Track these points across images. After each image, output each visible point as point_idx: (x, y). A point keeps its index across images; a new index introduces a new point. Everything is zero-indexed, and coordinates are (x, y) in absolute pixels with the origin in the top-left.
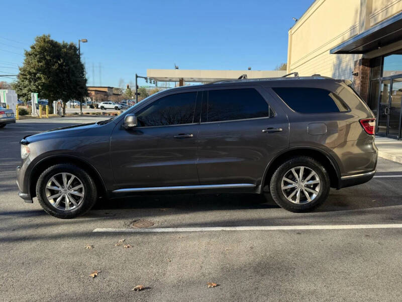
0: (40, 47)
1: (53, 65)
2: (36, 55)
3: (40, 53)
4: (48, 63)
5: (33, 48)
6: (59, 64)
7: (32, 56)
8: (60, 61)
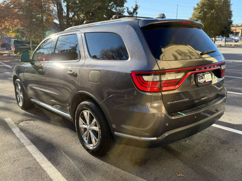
0: (202, 3)
1: (208, 14)
2: (199, 9)
3: (201, 7)
4: (205, 13)
5: (198, 4)
6: (211, 13)
7: (196, 10)
8: (213, 11)
